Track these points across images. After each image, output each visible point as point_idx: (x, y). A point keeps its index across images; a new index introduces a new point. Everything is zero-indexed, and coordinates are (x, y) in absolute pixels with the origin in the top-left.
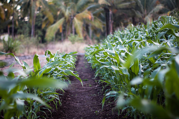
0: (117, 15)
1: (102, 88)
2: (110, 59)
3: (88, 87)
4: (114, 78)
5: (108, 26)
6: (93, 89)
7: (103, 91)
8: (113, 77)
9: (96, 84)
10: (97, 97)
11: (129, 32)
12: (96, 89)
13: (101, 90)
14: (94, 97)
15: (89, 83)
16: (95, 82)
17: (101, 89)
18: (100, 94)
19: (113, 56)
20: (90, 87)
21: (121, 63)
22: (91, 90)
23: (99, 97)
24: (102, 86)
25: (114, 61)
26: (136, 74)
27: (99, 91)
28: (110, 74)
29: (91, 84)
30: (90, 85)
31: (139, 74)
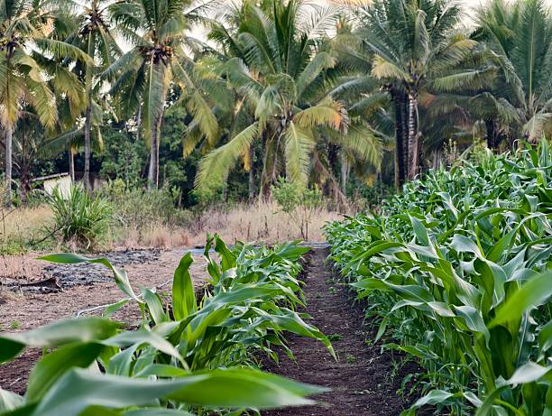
0: (434, 113)
1: (392, 367)
2: (421, 274)
3: (344, 362)
4: (434, 336)
5: (402, 150)
6: (360, 370)
7: (395, 378)
8: (429, 333)
9: (369, 355)
10: (376, 399)
11: (477, 174)
12: (372, 373)
13: (389, 375)
14: (363, 397)
15: (347, 349)
16: (365, 345)
17: (388, 370)
18: (383, 388)
19: (430, 265)
20: (352, 362)
21: (457, 290)
22: (352, 375)
23: (381, 399)
24: (389, 359)
25: (433, 281)
26: (510, 330)
27: (379, 380)
28: (416, 321)
29: (352, 353)
30: (350, 357)
31: (520, 330)
